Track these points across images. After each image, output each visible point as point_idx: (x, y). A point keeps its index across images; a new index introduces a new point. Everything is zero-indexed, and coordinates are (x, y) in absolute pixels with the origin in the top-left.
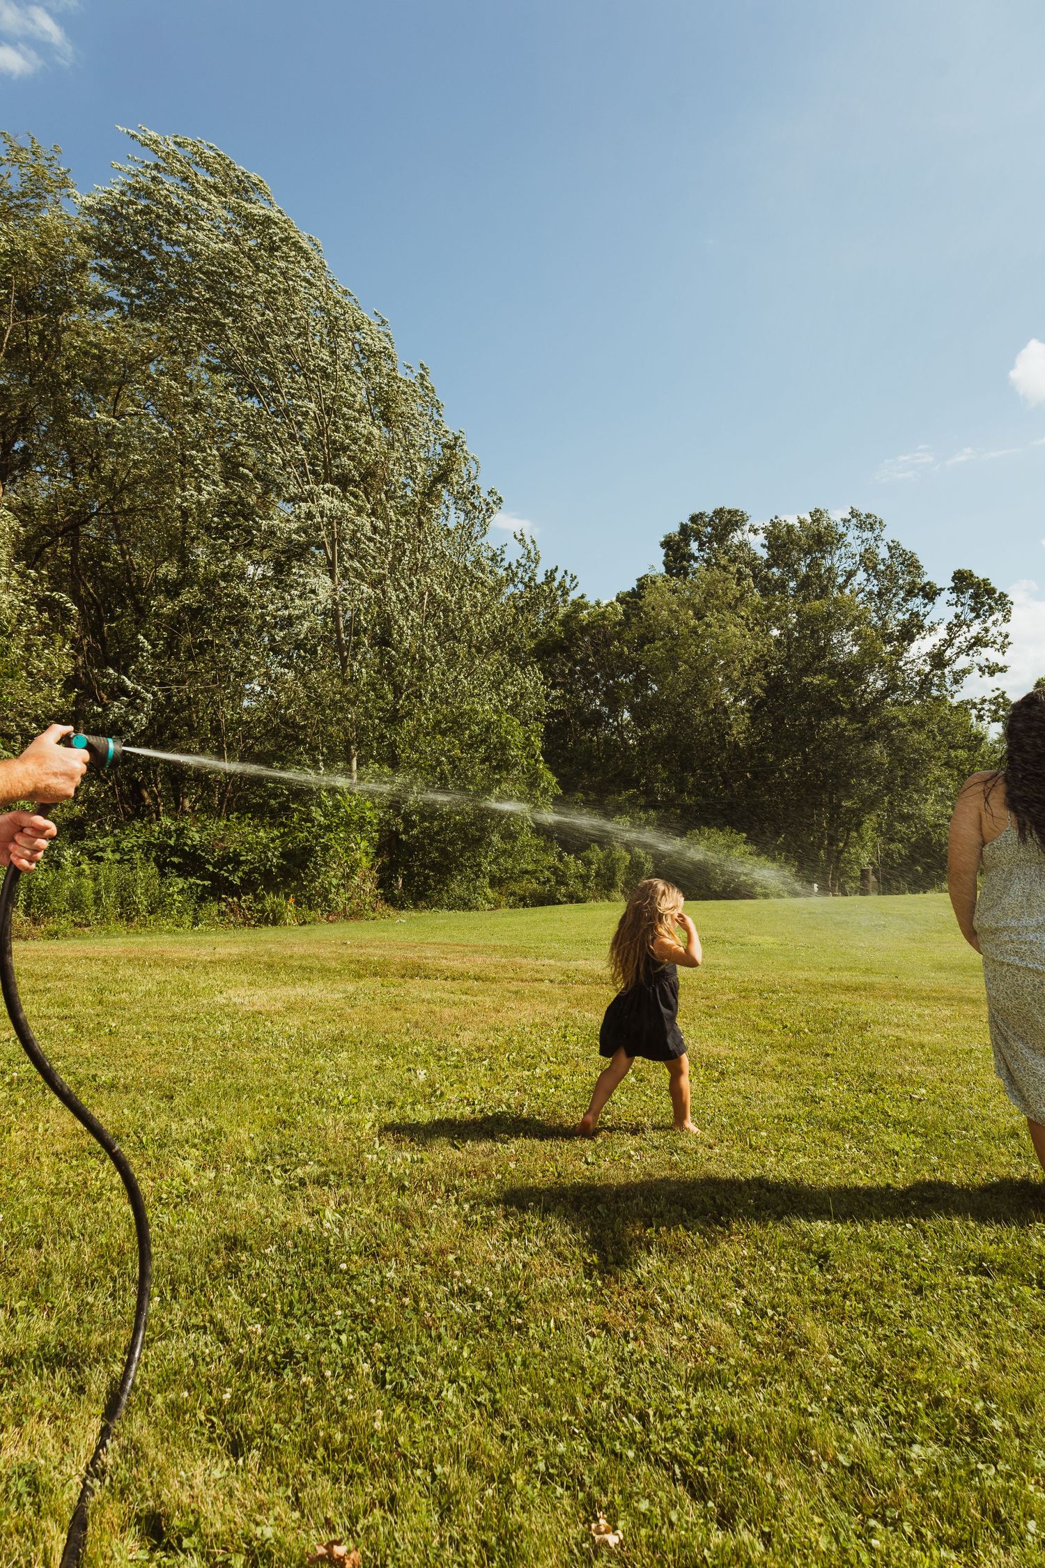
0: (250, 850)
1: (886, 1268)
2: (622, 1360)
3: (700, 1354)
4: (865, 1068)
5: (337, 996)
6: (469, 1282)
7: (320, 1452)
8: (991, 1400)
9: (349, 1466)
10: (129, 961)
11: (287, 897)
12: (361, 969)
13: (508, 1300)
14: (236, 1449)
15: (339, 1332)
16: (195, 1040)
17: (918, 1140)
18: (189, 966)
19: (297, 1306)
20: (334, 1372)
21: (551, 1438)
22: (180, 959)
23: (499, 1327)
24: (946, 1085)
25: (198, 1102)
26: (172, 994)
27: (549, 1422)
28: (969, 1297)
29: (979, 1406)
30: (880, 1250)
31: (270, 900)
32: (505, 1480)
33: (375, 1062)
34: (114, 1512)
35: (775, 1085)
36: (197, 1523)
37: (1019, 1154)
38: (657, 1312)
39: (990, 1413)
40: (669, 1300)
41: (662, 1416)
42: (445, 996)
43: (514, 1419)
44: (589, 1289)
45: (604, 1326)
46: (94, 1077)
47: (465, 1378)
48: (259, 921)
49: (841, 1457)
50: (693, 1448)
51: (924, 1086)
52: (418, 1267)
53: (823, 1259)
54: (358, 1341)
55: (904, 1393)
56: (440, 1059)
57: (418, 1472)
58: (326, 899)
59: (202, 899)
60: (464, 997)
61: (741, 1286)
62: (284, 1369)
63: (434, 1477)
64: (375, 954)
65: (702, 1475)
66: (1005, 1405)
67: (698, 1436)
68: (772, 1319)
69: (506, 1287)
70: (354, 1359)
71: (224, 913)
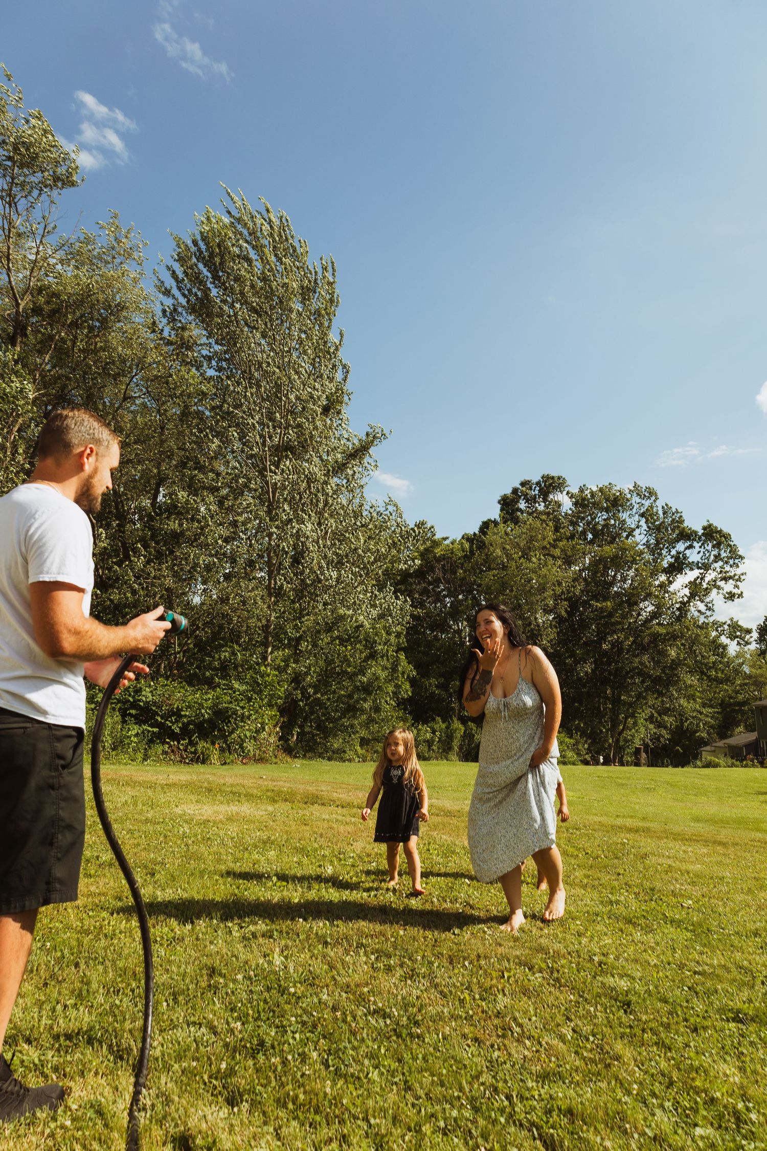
0: (189, 707)
1: (672, 1015)
2: (491, 1062)
3: (545, 1062)
4: (647, 884)
5: (261, 813)
6: (380, 1005)
7: (290, 1106)
8: (749, 1101)
9: (311, 1116)
10: (108, 780)
11: (213, 743)
12: (275, 797)
13: (408, 1019)
14: (232, 1102)
15: (293, 1032)
16: (165, 837)
17: (689, 934)
18: (152, 786)
19: (262, 1014)
20: (293, 1057)
21: (448, 1106)
22: (144, 782)
23: (404, 1036)
24: (706, 899)
25: (173, 878)
26: (144, 805)
27: (444, 1097)
28: (730, 1036)
29: (740, 1106)
30: (666, 1002)
31: (202, 745)
32: (418, 1131)
33: (295, 859)
34: (157, 1133)
35: (583, 892)
36: (214, 1142)
37: (762, 948)
38: (512, 1033)
39: (748, 1109)
40: (521, 1026)
41: (522, 1098)
42: (340, 818)
43: (421, 1093)
44: (464, 1015)
45: (476, 1040)
46: (98, 857)
47: (384, 1066)
48: (192, 760)
49: (647, 1131)
50: (545, 1119)
51: (691, 899)
52: (344, 995)
53: (627, 1006)
54: (308, 1039)
55: (688, 1094)
56: (340, 860)
57: (359, 1122)
58: (241, 747)
59: (151, 741)
60: (353, 820)
61: (570, 1020)
62: (258, 1053)
63: (370, 1126)
64: (285, 787)
65: (552, 1135)
66: (759, 1105)
67: (548, 1112)
68: (593, 1042)
69: (406, 1011)
70: (306, 1050)
71: (167, 753)
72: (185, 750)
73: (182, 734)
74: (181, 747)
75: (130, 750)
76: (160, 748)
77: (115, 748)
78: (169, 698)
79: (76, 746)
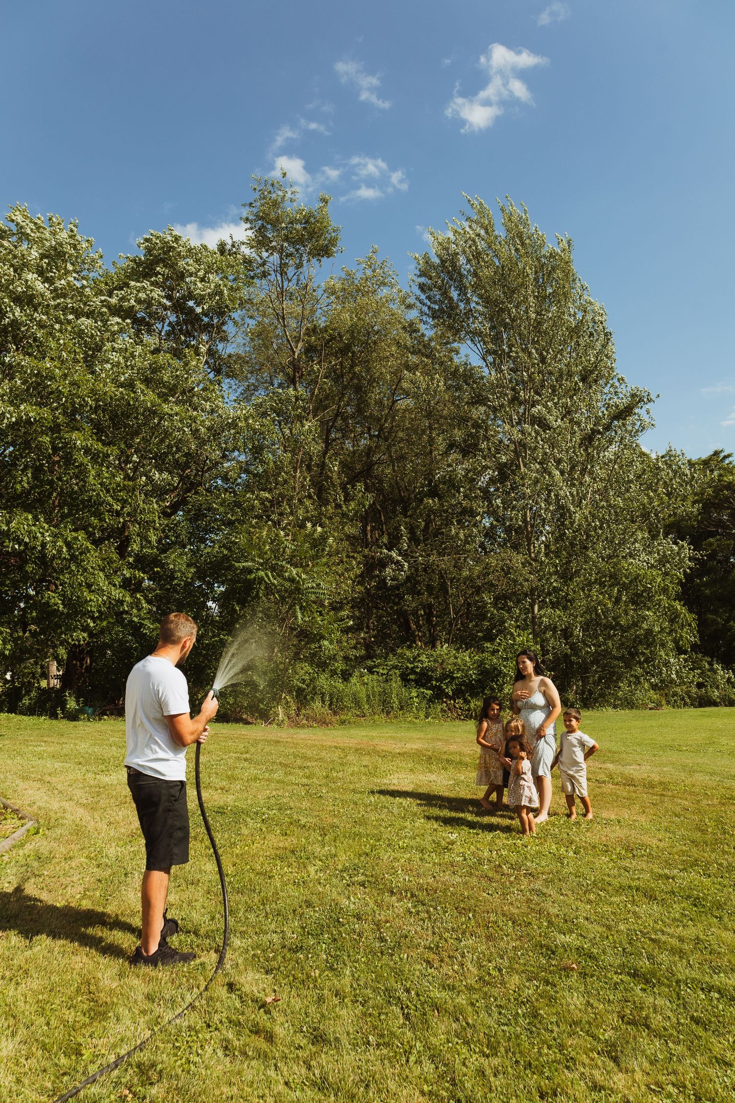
0: (459, 670)
10: (356, 750)
18: (385, 755)
22: (383, 751)
31: (473, 703)
59: (430, 700)
71: (445, 711)
72: (460, 708)
73: (458, 693)
74: (457, 706)
75: (414, 709)
76: (439, 707)
77: (401, 708)
78: (442, 663)
79: (181, 790)
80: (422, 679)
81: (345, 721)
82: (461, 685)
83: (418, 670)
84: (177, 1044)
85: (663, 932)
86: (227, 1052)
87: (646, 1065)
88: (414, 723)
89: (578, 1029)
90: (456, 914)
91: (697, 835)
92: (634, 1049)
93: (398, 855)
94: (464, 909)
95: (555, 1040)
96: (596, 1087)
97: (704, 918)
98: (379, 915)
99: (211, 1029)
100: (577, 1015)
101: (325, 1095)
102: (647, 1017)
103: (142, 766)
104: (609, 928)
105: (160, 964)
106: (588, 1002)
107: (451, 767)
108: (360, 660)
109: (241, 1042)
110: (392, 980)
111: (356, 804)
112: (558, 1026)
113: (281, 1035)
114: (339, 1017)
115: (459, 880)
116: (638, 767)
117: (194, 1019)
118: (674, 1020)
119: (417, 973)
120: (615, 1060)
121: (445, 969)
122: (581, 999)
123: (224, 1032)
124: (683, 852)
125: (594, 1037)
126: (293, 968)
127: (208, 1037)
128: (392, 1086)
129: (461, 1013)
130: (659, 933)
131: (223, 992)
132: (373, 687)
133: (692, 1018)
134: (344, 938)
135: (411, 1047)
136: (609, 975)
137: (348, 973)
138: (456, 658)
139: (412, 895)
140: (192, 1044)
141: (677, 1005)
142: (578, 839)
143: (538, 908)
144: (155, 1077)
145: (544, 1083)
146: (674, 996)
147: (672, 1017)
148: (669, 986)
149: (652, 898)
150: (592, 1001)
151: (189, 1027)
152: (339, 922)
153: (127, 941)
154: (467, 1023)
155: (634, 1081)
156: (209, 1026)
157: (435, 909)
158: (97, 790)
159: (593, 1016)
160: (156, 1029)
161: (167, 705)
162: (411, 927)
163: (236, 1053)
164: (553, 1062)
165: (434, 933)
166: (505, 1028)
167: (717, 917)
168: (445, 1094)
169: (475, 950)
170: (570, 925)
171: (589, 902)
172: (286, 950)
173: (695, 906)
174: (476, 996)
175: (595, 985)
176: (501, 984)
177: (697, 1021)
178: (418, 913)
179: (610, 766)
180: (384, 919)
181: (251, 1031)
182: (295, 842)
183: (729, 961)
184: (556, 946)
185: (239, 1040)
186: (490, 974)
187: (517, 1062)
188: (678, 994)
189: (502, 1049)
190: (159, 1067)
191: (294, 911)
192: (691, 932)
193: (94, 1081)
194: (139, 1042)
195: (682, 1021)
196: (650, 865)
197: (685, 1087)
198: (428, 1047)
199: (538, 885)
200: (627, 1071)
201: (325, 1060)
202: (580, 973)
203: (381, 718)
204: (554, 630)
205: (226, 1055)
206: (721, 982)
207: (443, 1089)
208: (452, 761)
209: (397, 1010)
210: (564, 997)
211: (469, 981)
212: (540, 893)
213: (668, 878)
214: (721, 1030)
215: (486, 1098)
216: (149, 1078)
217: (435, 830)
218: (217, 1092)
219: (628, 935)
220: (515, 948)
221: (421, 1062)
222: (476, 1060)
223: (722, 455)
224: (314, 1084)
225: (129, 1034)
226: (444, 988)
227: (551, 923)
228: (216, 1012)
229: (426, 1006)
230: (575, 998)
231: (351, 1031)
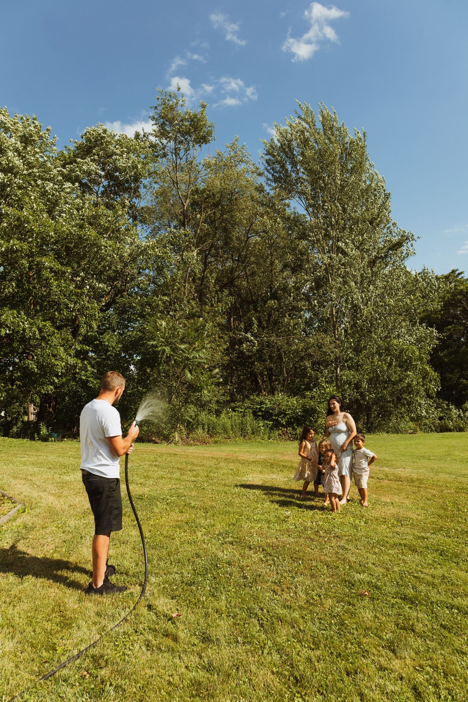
0: (289, 409)
18: (244, 463)
22: (242, 460)
59: (271, 428)
71: (280, 435)
72: (290, 433)
73: (289, 424)
74: (288, 432)
75: (261, 434)
76: (277, 433)
77: (253, 433)
78: (279, 405)
79: (117, 484)
80: (267, 415)
81: (217, 442)
82: (291, 418)
83: (263, 409)
84: (117, 643)
85: (422, 572)
86: (148, 648)
87: (413, 654)
88: (261, 443)
89: (370, 633)
90: (291, 561)
91: (442, 512)
92: (405, 645)
93: (253, 525)
94: (296, 558)
95: (355, 639)
96: (381, 668)
97: (447, 563)
98: (243, 562)
99: (138, 634)
100: (369, 624)
101: (211, 674)
102: (413, 625)
103: (92, 469)
104: (388, 570)
105: (104, 593)
106: (376, 615)
107: (286, 470)
108: (227, 403)
109: (157, 642)
110: (252, 603)
111: (226, 493)
112: (357, 630)
113: (183, 637)
114: (218, 625)
115: (292, 540)
116: (403, 470)
117: (127, 627)
118: (430, 627)
119: (268, 598)
120: (394, 651)
121: (285, 596)
122: (371, 613)
123: (146, 635)
124: (433, 522)
125: (380, 638)
126: (189, 596)
127: (136, 639)
128: (253, 668)
129: (296, 623)
130: (419, 573)
131: (145, 611)
132: (235, 421)
133: (441, 625)
134: (221, 577)
135: (265, 644)
136: (388, 599)
137: (223, 598)
138: (288, 402)
139: (263, 550)
140: (126, 643)
141: (432, 617)
142: (367, 514)
143: (343, 557)
144: (103, 664)
145: (349, 666)
146: (430, 612)
147: (428, 625)
148: (426, 606)
149: (414, 551)
150: (378, 615)
151: (124, 632)
152: (217, 566)
153: (84, 579)
154: (300, 629)
155: (406, 664)
156: (136, 632)
157: (278, 558)
158: (62, 485)
159: (379, 624)
160: (103, 634)
161: (107, 430)
162: (263, 569)
163: (154, 649)
164: (354, 653)
165: (277, 573)
166: (324, 632)
167: (455, 563)
168: (287, 673)
169: (303, 583)
170: (363, 568)
171: (375, 553)
172: (184, 585)
173: (441, 555)
174: (305, 612)
175: (380, 605)
176: (320, 604)
177: (444, 627)
178: (267, 561)
179: (386, 469)
180: (245, 565)
181: (163, 635)
182: (188, 517)
183: (464, 590)
184: (355, 581)
185: (156, 640)
186: (313, 599)
187: (332, 653)
188: (432, 611)
189: (322, 645)
190: (106, 657)
191: (189, 560)
192: (439, 572)
193: (65, 666)
194: (92, 642)
195: (435, 627)
196: (412, 530)
197: (437, 668)
198: (275, 644)
199: (342, 543)
200: (401, 658)
201: (211, 652)
202: (370, 598)
203: (240, 440)
204: (350, 384)
205: (148, 650)
206: (459, 603)
207: (285, 670)
208: (286, 466)
209: (255, 621)
210: (360, 613)
211: (300, 603)
212: (343, 548)
213: (424, 538)
214: (460, 632)
215: (313, 675)
216: (99, 664)
217: (277, 509)
218: (143, 673)
219: (399, 574)
220: (329, 582)
221: (271, 654)
222: (305, 652)
223: (457, 273)
224: (204, 668)
225: (86, 637)
226: (285, 607)
227: (351, 567)
228: (141, 623)
229: (273, 618)
230: (367, 613)
231: (227, 634)
